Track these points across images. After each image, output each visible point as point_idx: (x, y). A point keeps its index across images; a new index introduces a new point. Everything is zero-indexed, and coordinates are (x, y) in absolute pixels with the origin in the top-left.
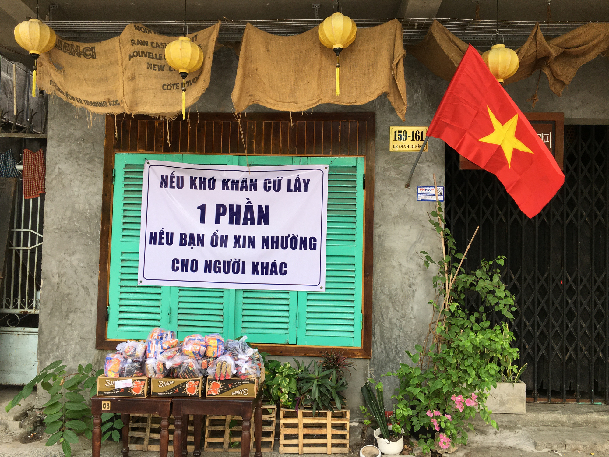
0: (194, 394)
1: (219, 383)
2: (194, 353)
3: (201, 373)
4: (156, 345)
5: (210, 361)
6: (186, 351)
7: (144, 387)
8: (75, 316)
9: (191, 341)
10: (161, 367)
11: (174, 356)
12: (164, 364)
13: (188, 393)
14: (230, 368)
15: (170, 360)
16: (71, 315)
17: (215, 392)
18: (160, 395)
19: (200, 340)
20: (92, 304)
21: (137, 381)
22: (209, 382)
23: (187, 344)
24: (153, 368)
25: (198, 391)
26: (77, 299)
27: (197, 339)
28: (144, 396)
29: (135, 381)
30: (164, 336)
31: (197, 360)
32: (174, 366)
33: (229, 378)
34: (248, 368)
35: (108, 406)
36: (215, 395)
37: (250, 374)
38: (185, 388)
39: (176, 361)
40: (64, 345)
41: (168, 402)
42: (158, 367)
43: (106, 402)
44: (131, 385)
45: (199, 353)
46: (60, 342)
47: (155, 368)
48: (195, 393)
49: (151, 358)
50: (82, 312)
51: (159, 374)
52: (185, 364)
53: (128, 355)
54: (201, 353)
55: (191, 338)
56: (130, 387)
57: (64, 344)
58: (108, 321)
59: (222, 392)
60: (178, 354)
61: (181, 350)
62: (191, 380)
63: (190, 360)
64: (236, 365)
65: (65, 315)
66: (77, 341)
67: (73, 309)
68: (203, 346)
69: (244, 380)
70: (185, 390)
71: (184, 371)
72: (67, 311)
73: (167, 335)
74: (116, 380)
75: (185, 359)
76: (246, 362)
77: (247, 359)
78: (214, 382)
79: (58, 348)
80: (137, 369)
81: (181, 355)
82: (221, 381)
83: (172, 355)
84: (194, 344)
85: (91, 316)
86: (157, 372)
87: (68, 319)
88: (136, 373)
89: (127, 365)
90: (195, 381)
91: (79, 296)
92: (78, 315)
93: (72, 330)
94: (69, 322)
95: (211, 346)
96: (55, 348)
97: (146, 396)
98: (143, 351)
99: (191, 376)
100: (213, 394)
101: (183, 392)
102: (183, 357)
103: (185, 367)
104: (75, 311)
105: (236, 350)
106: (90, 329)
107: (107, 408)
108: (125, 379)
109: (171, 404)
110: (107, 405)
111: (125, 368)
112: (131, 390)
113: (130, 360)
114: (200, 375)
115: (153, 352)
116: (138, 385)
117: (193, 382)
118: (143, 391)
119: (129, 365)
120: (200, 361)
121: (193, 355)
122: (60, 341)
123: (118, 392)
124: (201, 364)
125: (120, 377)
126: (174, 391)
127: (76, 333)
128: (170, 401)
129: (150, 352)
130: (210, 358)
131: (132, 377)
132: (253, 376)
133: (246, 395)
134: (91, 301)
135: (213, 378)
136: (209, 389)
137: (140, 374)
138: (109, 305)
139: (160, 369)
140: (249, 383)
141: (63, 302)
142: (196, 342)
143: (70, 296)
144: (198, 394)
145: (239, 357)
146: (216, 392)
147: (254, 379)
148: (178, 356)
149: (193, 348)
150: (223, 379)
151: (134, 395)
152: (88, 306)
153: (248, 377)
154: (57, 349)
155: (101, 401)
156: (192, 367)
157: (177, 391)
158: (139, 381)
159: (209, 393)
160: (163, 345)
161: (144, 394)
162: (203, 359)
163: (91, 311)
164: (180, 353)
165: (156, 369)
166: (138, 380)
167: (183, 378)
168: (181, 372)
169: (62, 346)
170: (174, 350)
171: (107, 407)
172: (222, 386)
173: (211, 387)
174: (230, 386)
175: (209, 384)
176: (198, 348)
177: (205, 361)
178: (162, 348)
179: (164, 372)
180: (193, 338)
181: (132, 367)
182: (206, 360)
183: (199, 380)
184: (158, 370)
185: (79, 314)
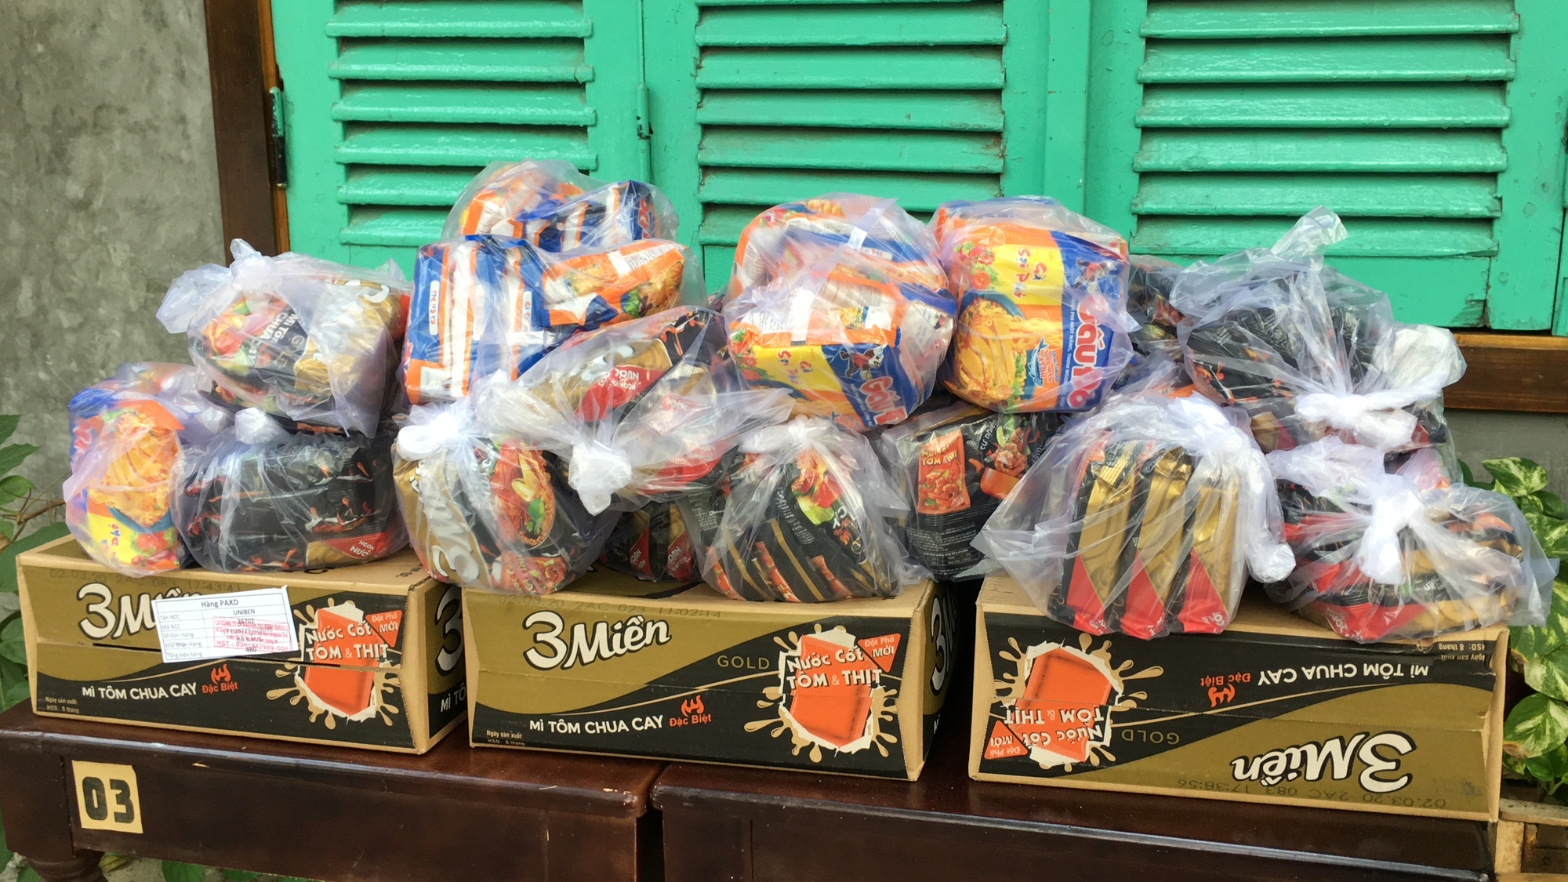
0: (852, 747)
1: (1100, 660)
2: (841, 361)
3: (914, 554)
4: (481, 290)
5: (993, 446)
6: (764, 342)
7: (396, 658)
8: (103, 158)
9: (809, 254)
10: (530, 488)
11: (648, 386)
12: (555, 465)
13: (802, 736)
14: (1233, 520)
15: (606, 427)
16: (82, 150)
17: (1057, 746)
18: (548, 738)
19: (893, 244)
20: (181, 75)
21: (333, 609)
22: (997, 643)
23: (765, 278)
24: (463, 499)
25: (890, 726)
26: (99, 49)
27: (858, 235)
28: (408, 741)
29: (320, 602)
30: (572, 226)
31: (873, 434)
32: (654, 484)
33: (1220, 621)
34: (1425, 531)
35: (124, 798)
36: (1058, 771)
37: (1443, 593)
38: (773, 692)
39: (670, 442)
40: (66, 324)
41: (620, 808)
42: (507, 493)
43: (106, 772)
44: (287, 642)
45: (890, 366)
46: (42, 310)
47: (476, 501)
48: (863, 743)
49: (443, 401)
50: (132, 129)
51: (522, 558)
52: (758, 466)
53: (233, 376)
54: (907, 363)
55: (803, 222)
56: (285, 656)
57: (66, 319)
58: (284, 177)
59: (1126, 748)
60: (684, 370)
61: (717, 338)
62: (827, 625)
63: (803, 434)
64: (1290, 492)
65: (48, 148)
66: (134, 306)
67: (86, 114)
68: (929, 298)
69: (1376, 651)
70: (773, 712)
71: (753, 539)
72: (55, 123)
73: (595, 214)
74: (162, 587)
75: (753, 424)
76: (1396, 460)
77: (1399, 431)
78: (1046, 647)
79: (37, 343)
80: (325, 504)
81: (719, 382)
82: (1122, 647)
83: (628, 382)
84: (839, 279)
85: (184, 155)
86: (504, 534)
87: (67, 172)
88: (323, 533)
89: (232, 467)
90: (862, 629)
91: (105, 31)
92: (117, 147)
93: (98, 240)
94: (74, 190)
95: (997, 300)
96: (23, 341)
97: (422, 742)
98: (370, 342)
99: (818, 577)
100: (1045, 757)
101: (752, 726)
102: (732, 398)
103: (759, 500)
104: (98, 127)
105: (1269, 339)
106: (192, 229)
107: (119, 817)
108: (231, 587)
109: (651, 821)
110: (111, 795)
111: (216, 487)
112: (289, 682)
113: (255, 421)
114: (904, 572)
115: (455, 349)
116: (345, 642)
117: (841, 637)
118: (394, 697)
119: (249, 468)
120: (902, 446)
121: (834, 384)
122: (45, 300)
123: (188, 689)
124: (914, 468)
125: (190, 563)
126: (671, 710)
127: (119, 255)
128: (632, 798)
129: (432, 349)
130: (991, 412)
131: (291, 569)
132: (1481, 606)
133: (1392, 797)
134: (178, 62)
135: (1038, 608)
136: (997, 708)
137: (363, 547)
138: (280, 85)
139: (521, 513)
140: (1433, 678)
141: (27, 70)
142: (858, 261)
143: (57, 33)
144: (897, 750)
145: (1310, 407)
146: (1073, 746)
147: (1490, 646)
148: (682, 386)
149: (834, 318)
150: (1150, 631)
151: (319, 728)
152: (166, 89)
153: (1425, 623)
154: (35, 346)
155: (61, 759)
156: (828, 496)
157: (695, 709)
158: (350, 611)
159: (1001, 748)
160: (553, 288)
161: (402, 720)
162: (926, 422)
163: (182, 120)
164: (703, 358)
165: (488, 504)
166: (340, 598)
167: (751, 595)
168: (725, 540)
169: (59, 329)
170: (640, 331)
171: (113, 806)
172: (1130, 687)
173: (1019, 690)
174: (1219, 694)
175: (1002, 668)
176: (880, 317)
177: (943, 442)
178: (541, 318)
179: (561, 535)
180: (820, 225)
181: (278, 481)
182: (954, 435)
183: (900, 627)
184: (506, 515)
185: (120, 141)
